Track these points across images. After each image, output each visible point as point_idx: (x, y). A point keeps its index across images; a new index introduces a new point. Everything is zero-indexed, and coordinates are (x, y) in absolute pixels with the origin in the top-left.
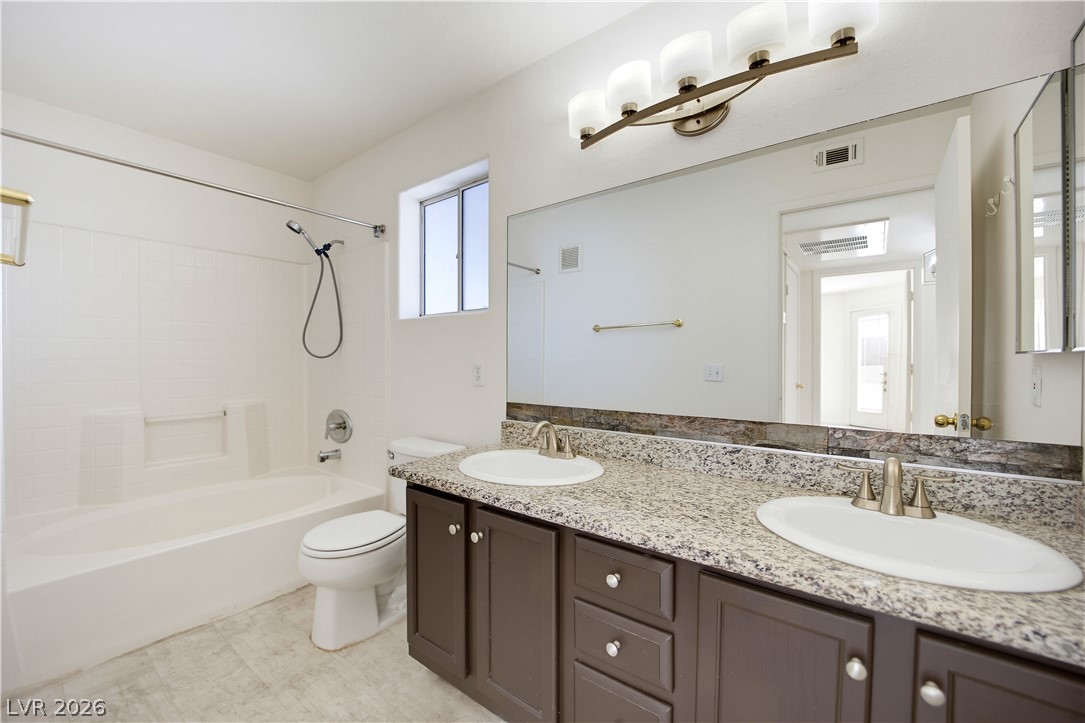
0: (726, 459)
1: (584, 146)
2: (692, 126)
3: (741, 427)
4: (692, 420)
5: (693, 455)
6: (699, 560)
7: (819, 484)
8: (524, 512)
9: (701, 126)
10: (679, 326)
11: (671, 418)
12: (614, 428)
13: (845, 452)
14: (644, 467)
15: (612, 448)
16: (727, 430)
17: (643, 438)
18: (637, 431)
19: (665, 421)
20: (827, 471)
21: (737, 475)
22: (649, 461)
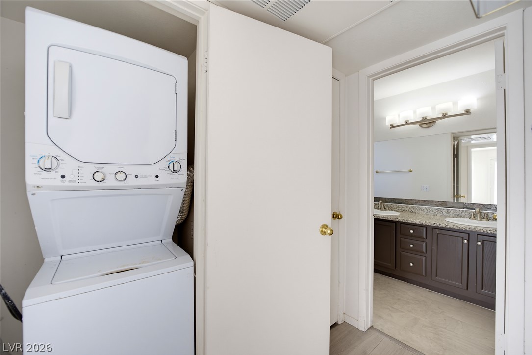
0: (435, 211)
1: (391, 128)
2: (425, 126)
3: (440, 203)
4: (425, 201)
5: (425, 210)
6: (433, 225)
7: (461, 216)
8: (387, 219)
9: (428, 126)
10: (411, 171)
11: (419, 201)
12: (400, 203)
13: (468, 208)
14: (410, 213)
15: (400, 208)
16: (435, 203)
17: (410, 206)
18: (408, 204)
19: (417, 201)
20: (463, 213)
21: (439, 214)
22: (412, 212)
